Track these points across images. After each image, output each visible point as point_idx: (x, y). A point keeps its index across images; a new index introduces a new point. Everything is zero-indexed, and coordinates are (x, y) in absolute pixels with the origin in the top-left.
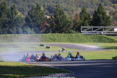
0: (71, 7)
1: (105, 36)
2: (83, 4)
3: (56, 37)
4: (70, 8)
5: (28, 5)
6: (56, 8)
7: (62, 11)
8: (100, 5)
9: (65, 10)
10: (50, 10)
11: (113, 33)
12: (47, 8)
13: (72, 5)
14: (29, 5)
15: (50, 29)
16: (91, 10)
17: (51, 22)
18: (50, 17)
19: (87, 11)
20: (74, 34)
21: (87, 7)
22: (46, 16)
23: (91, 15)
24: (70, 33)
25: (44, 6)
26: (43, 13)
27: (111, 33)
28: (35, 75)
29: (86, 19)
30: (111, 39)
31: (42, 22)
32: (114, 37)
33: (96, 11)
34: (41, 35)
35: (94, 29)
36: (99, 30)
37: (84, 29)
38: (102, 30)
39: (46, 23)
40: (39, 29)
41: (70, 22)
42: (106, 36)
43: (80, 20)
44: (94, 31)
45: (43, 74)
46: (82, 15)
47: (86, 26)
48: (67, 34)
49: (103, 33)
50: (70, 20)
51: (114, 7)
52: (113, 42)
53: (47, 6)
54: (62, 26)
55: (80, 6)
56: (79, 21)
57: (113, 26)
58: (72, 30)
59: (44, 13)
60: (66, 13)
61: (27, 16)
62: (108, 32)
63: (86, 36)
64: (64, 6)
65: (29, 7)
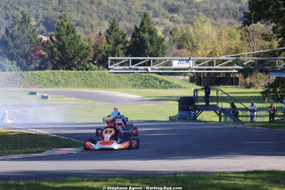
0: (90, 18)
1: (155, 75)
2: (112, 13)
3: (59, 76)
4: (88, 20)
5: (5, 16)
6: (59, 21)
7: (72, 26)
8: (145, 15)
9: (78, 24)
10: (48, 24)
11: (170, 69)
12: (43, 20)
13: (90, 15)
14: (7, 15)
15: (49, 63)
16: (128, 25)
17: (51, 49)
18: (49, 39)
19: (120, 27)
20: (96, 72)
21: (120, 18)
22: (41, 36)
23: (127, 35)
24: (87, 70)
25: (37, 17)
26: (34, 31)
27: (166, 69)
28: (19, 150)
29: (117, 43)
30: (166, 82)
31: (33, 48)
32: (173, 77)
33: (138, 27)
34: (32, 74)
35: (134, 62)
36: (144, 65)
37: (115, 61)
38: (148, 64)
39: (41, 51)
40: (27, 62)
41: (87, 49)
42: (157, 76)
43: (107, 45)
44: (133, 67)
45: (36, 149)
46: (110, 34)
47: (118, 56)
48: (80, 71)
49: (152, 69)
50: (87, 44)
51: (172, 20)
52: (171, 88)
53: (43, 18)
54: (71, 56)
55: (106, 17)
56: (104, 46)
57: (171, 56)
58: (91, 64)
59: (37, 30)
60: (79, 31)
61: (3, 36)
62: (161, 67)
63: (117, 75)
64: (74, 18)
65: (7, 18)
